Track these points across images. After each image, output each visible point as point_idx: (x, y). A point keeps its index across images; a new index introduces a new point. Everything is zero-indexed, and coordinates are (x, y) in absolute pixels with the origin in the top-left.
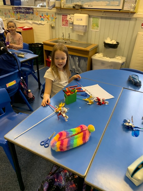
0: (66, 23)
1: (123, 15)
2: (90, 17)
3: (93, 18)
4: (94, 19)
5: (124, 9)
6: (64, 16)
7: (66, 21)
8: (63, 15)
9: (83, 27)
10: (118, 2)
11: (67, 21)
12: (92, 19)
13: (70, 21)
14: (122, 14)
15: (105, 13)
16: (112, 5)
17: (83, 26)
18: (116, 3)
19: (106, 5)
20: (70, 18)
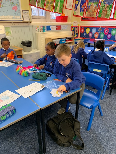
4: (6, 28)
5: (24, 21)
16: (16, 18)
18: (19, 17)
19: (12, 18)
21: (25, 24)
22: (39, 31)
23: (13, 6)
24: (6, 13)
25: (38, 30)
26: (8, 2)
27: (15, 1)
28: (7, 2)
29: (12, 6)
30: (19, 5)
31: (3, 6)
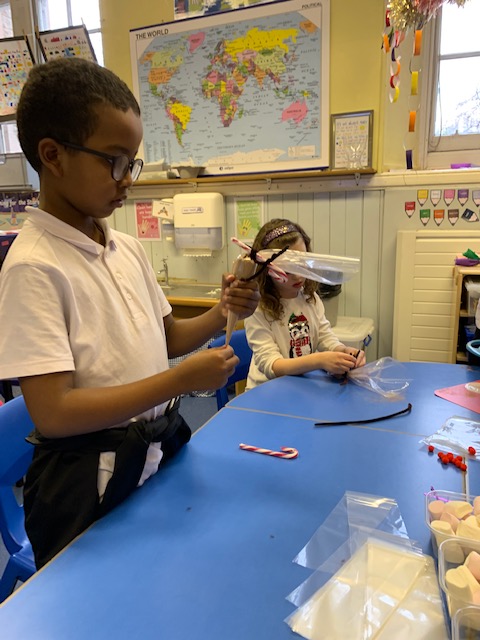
0: (152, 227)
1: (338, 182)
2: (227, 199)
3: (238, 202)
4: (242, 205)
5: (337, 166)
6: (143, 208)
7: (149, 220)
8: (139, 204)
9: (209, 233)
10: (313, 147)
11: (155, 220)
12: (235, 207)
13: (163, 219)
14: (333, 182)
15: (275, 185)
16: (296, 159)
17: (209, 229)
18: (309, 150)
19: (277, 161)
20: (164, 211)
21: (336, 185)
22: (425, 220)
23: (287, 104)
24: (251, 140)
25: (424, 214)
26: (267, 92)
27: (301, 80)
28: (260, 93)
29: (281, 107)
30: (316, 96)
31: (241, 113)
